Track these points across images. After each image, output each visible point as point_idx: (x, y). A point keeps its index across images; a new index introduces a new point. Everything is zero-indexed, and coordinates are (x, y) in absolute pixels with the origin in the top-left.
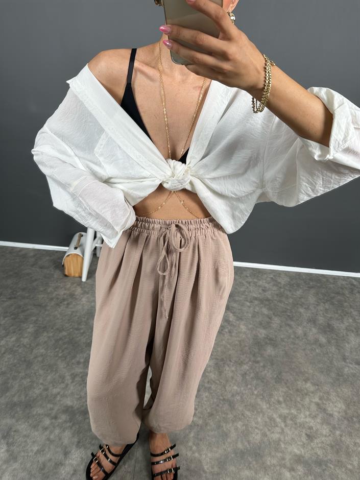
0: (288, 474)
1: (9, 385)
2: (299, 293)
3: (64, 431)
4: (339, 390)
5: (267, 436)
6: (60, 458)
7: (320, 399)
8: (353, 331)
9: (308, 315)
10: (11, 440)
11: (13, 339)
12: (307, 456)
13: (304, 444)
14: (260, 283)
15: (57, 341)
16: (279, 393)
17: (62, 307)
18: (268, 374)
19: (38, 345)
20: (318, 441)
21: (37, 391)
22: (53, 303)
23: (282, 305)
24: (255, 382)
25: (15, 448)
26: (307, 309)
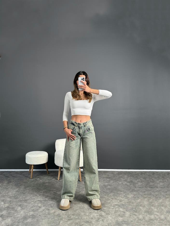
0: (113, 207)
1: (18, 197)
2: (121, 175)
3: (39, 204)
4: (132, 193)
5: (106, 201)
6: (38, 208)
7: (125, 195)
8: (140, 182)
9: (124, 179)
10: (22, 206)
11: (17, 189)
12: (119, 204)
13: (118, 202)
14: (107, 174)
15: (32, 189)
16: (112, 194)
17: (33, 182)
18: (108, 191)
19: (26, 190)
20: (123, 201)
21: (28, 198)
22: (30, 182)
23: (115, 178)
24: (103, 193)
25: (23, 208)
26: (124, 178)
